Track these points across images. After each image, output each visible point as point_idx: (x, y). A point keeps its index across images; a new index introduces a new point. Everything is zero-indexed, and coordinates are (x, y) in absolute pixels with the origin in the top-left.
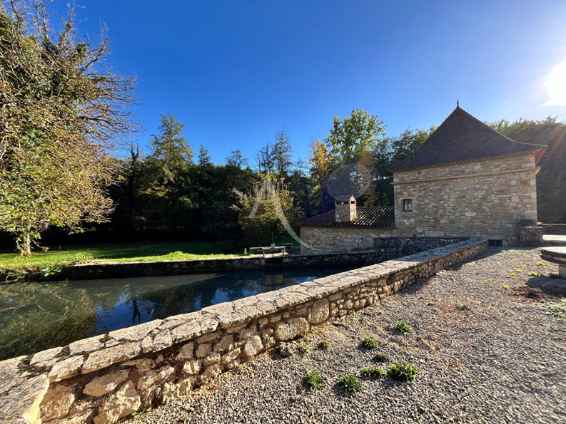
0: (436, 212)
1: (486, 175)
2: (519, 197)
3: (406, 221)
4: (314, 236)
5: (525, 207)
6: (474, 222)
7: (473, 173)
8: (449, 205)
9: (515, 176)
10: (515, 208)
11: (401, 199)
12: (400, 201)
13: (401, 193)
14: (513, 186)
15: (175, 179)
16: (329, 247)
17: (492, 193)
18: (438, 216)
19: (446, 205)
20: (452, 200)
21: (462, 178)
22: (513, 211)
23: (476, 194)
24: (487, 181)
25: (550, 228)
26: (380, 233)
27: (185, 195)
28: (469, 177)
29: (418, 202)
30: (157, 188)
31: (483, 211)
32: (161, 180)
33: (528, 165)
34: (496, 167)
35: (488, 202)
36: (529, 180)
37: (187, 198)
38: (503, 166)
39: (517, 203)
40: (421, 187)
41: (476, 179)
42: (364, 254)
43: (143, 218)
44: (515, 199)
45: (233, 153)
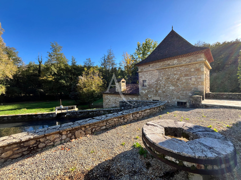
0: (157, 87)
1: (179, 66)
2: (195, 78)
3: (143, 91)
4: (108, 98)
5: (198, 84)
6: (174, 92)
7: (173, 65)
8: (162, 83)
9: (193, 66)
10: (193, 84)
11: (142, 80)
12: (141, 81)
13: (141, 77)
14: (193, 72)
15: (58, 72)
16: (113, 104)
17: (182, 76)
18: (157, 89)
19: (161, 83)
20: (164, 80)
21: (168, 68)
22: (192, 86)
23: (175, 77)
24: (180, 69)
25: (214, 95)
26: (133, 98)
27: (62, 79)
28: (171, 67)
29: (148, 82)
30: (49, 76)
31: (178, 86)
32: (51, 73)
33: (200, 59)
34: (184, 61)
35: (180, 81)
36: (201, 68)
37: (64, 80)
38: (188, 60)
39: (194, 81)
40: (150, 73)
41: (175, 68)
42: (112, 110)
43: (42, 90)
44: (194, 79)
45: (87, 59)
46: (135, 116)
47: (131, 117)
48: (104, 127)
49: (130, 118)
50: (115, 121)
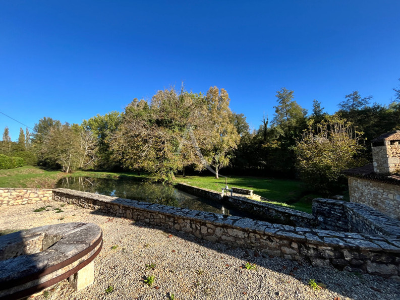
4: (358, 188)
15: (286, 135)
30: (273, 142)
32: (276, 137)
43: (264, 163)
45: (347, 97)
46: (196, 228)
47: (188, 226)
48: (148, 220)
49: (185, 226)
50: (160, 218)
